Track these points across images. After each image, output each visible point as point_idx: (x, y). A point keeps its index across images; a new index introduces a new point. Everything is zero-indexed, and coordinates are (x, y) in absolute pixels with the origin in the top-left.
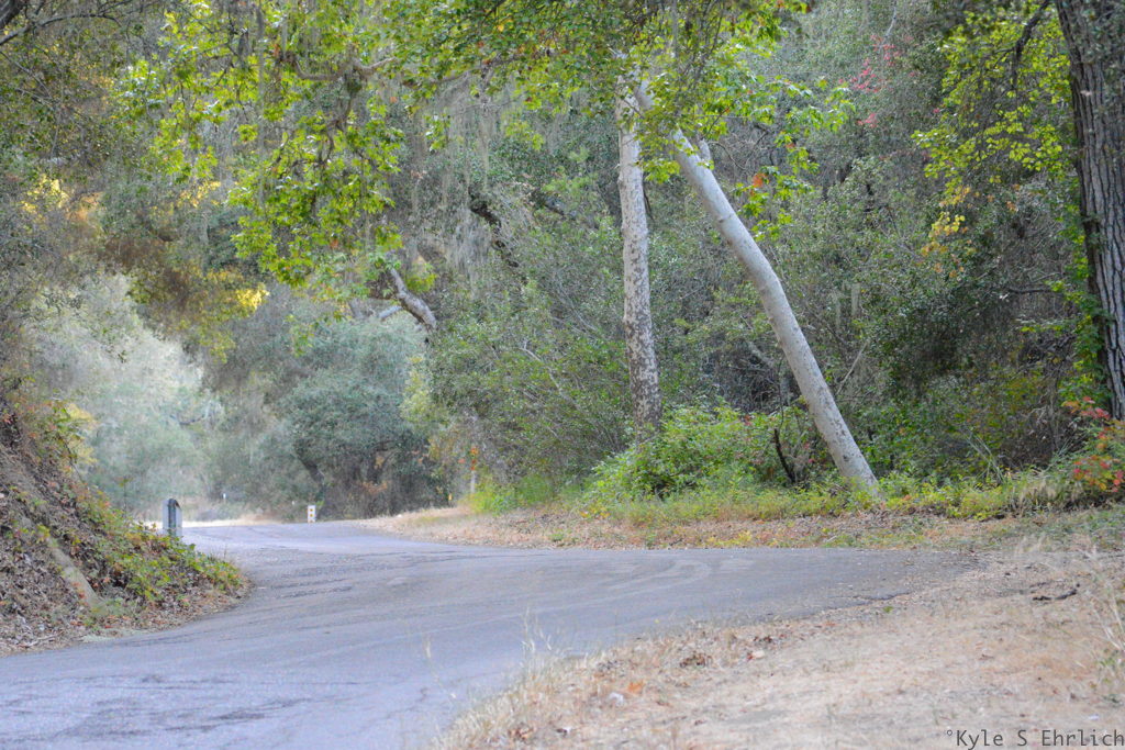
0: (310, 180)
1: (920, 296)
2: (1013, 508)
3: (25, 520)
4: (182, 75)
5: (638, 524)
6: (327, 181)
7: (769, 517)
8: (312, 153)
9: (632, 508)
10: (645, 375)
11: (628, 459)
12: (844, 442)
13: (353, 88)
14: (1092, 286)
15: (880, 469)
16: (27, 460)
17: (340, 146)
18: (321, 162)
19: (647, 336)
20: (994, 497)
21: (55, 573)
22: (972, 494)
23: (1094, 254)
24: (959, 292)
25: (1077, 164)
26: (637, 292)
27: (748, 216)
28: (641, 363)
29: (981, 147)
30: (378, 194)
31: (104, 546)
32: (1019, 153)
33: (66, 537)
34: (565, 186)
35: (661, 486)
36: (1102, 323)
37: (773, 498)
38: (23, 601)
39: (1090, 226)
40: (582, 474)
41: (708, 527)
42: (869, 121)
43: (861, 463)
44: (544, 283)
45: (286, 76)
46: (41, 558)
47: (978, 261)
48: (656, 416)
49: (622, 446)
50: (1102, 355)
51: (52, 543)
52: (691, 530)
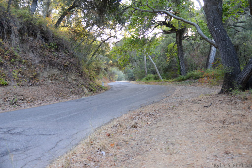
0: (123, 59)
1: (166, 66)
2: (173, 82)
3: (80, 85)
4: (114, 52)
5: (145, 83)
6: (124, 59)
7: (155, 82)
8: (123, 57)
9: (145, 81)
10: (146, 72)
11: (145, 78)
12: (160, 77)
13: (126, 52)
14: (179, 65)
15: (163, 79)
16: (83, 79)
17: (125, 57)
18: (124, 58)
19: (146, 69)
20: (172, 81)
21: (83, 90)
22: (170, 80)
23: (179, 62)
24: (168, 66)
25: (178, 55)
26: (145, 66)
27: (153, 60)
28: (146, 71)
29: (171, 54)
30: (128, 60)
31: (90, 87)
32: (173, 55)
33: (86, 86)
34: (141, 60)
35: (147, 80)
36: (180, 67)
37: (155, 81)
38: (78, 93)
39: (179, 60)
40: (142, 79)
41: (150, 83)
42: (162, 54)
43: (161, 78)
44: (140, 66)
45: (121, 52)
46: (82, 88)
47: (170, 64)
48: (147, 75)
49: (144, 77)
50: (180, 70)
51: (83, 87)
52: (149, 83)
